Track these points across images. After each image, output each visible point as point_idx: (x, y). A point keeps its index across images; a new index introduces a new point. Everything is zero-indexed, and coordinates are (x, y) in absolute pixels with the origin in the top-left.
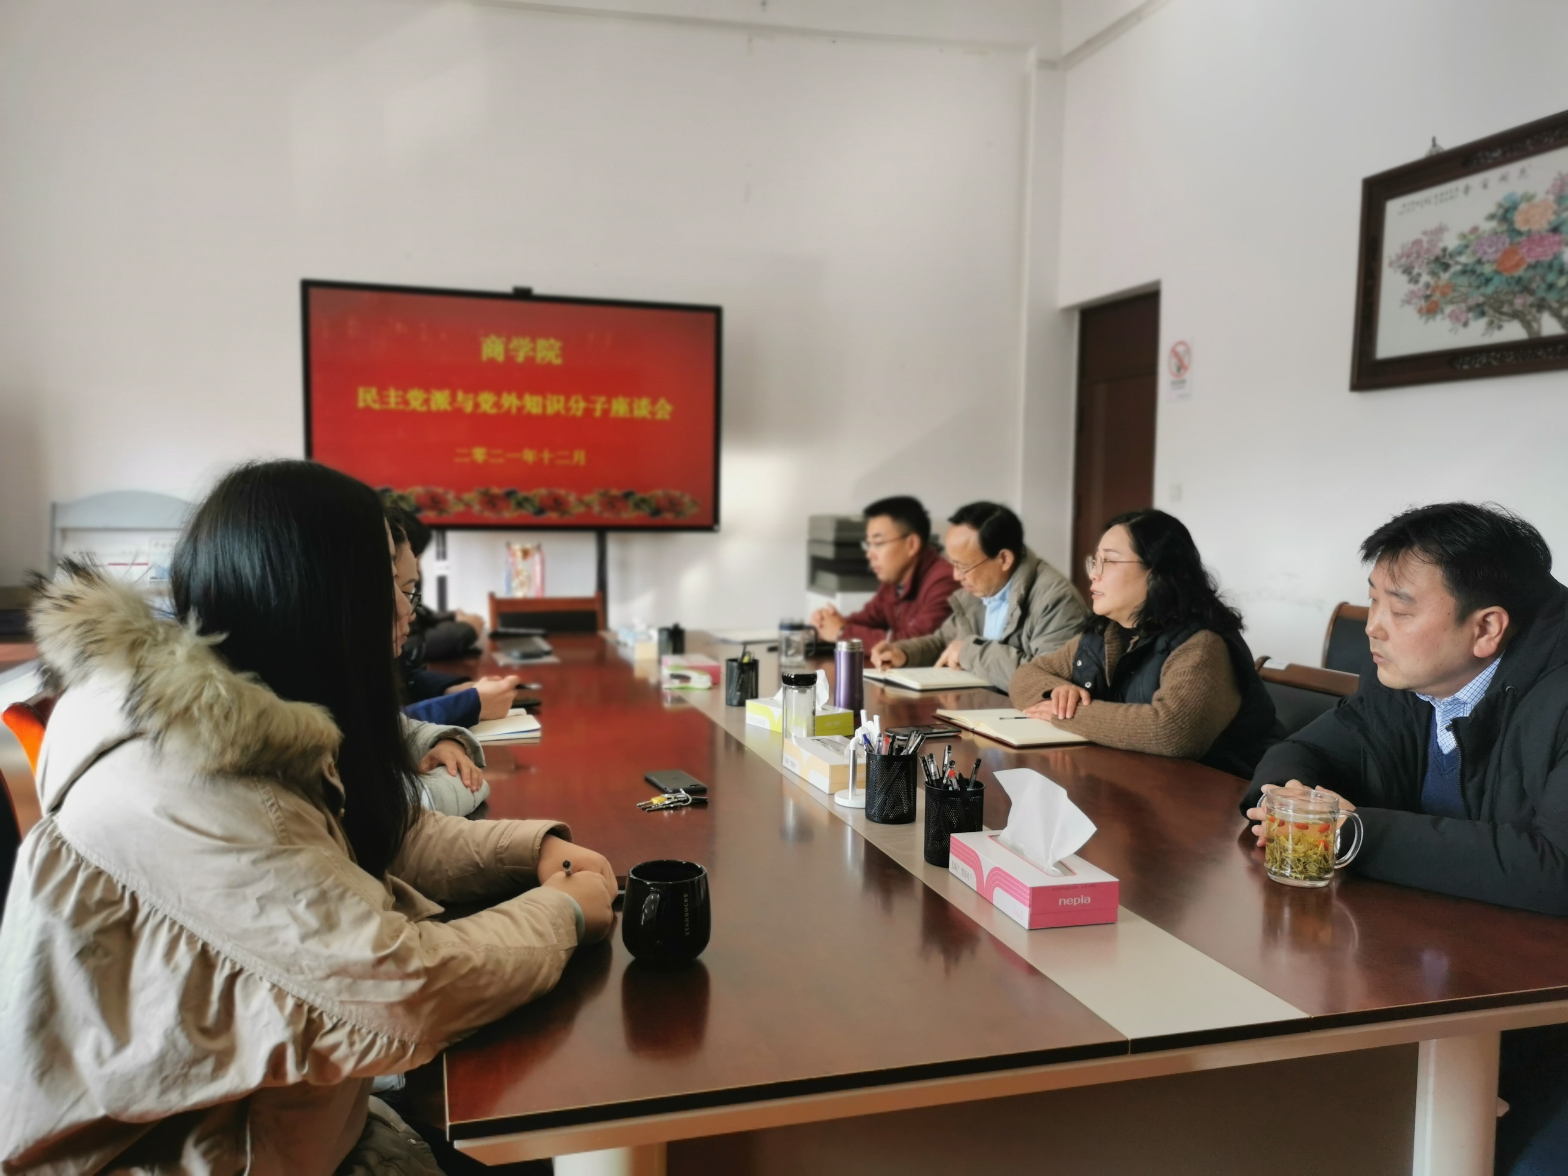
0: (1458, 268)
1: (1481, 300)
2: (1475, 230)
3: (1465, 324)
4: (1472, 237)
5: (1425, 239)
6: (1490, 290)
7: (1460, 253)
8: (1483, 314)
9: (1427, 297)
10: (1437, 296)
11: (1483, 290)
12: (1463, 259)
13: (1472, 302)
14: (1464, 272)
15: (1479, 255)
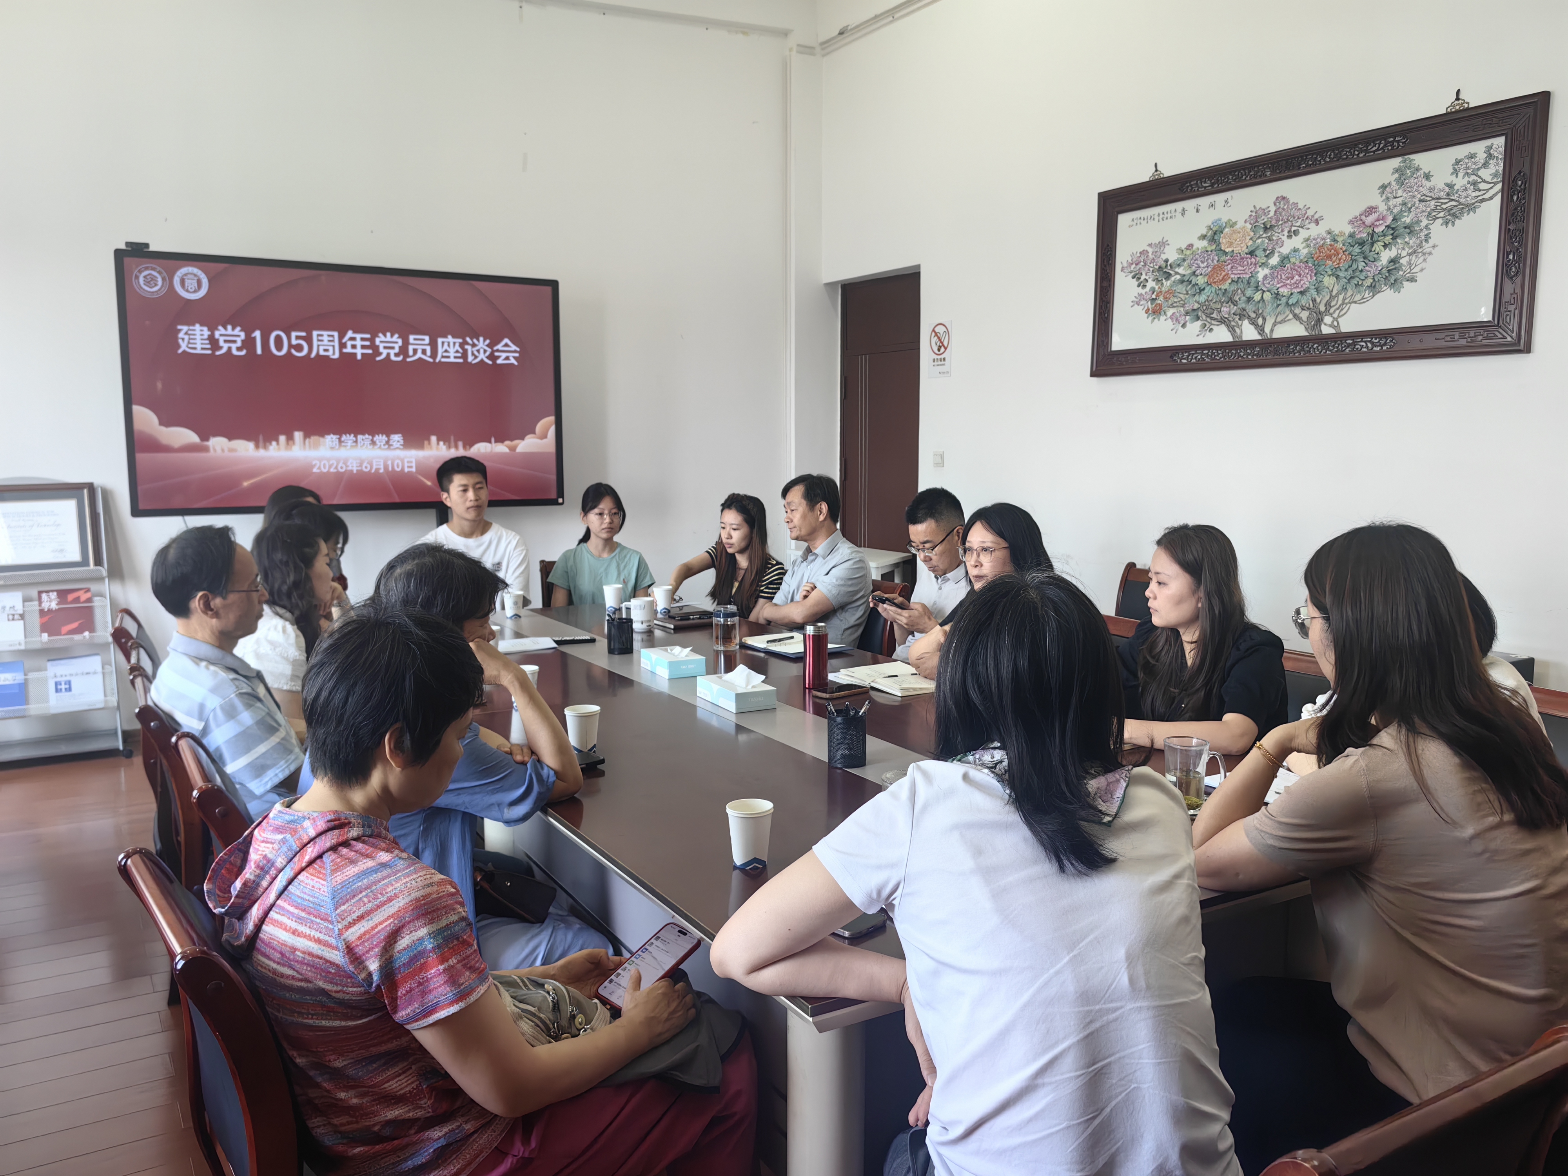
0: (1178, 277)
1: (1196, 306)
2: (1190, 246)
3: (1184, 326)
4: (1188, 252)
5: (1150, 250)
6: (1202, 298)
7: (1179, 265)
8: (1198, 318)
9: (1153, 300)
10: (1161, 299)
11: (1197, 297)
12: (1181, 270)
13: (1188, 307)
14: (1182, 282)
15: (1193, 268)
